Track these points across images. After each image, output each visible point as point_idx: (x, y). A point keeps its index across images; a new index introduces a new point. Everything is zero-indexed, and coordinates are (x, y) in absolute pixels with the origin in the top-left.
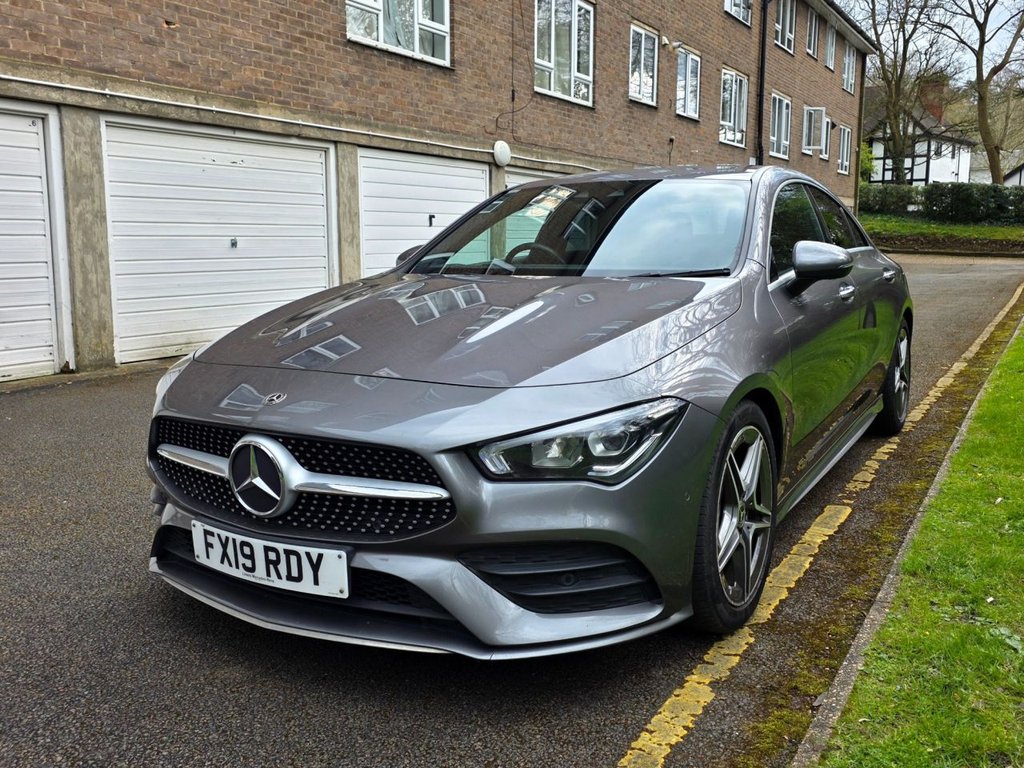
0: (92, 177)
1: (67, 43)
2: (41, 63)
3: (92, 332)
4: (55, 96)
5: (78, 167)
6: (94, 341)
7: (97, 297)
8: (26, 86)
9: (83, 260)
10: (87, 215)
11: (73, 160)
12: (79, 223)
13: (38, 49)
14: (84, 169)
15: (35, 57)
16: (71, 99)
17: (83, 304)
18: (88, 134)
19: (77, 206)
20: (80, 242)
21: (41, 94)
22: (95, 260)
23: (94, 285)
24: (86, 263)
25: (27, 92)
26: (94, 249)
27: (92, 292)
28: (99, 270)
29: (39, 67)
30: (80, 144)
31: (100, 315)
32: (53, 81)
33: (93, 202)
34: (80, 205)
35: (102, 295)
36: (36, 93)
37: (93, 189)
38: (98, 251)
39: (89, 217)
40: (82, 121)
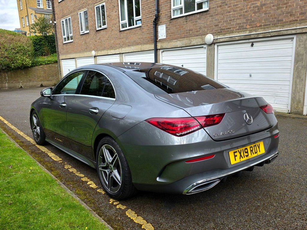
0: (303, 55)
1: (301, 14)
2: (291, 22)
3: (296, 103)
4: (293, 32)
5: (299, 52)
6: (296, 106)
7: (299, 92)
8: (285, 31)
9: (296, 81)
10: (299, 67)
11: (297, 50)
12: (296, 70)
13: (292, 18)
14: (301, 53)
15: (290, 21)
16: (298, 31)
17: (294, 94)
18: (304, 41)
19: (297, 64)
20: (296, 75)
21: (289, 32)
22: (300, 81)
23: (299, 89)
24: (297, 82)
25: (285, 33)
26: (300, 78)
27: (297, 91)
28: (301, 84)
29: (290, 24)
30: (301, 45)
31: (299, 98)
32: (294, 27)
33: (302, 63)
34: (298, 64)
35: (301, 92)
36: (288, 32)
37: (303, 59)
38: (301, 78)
39: (300, 67)
40: (303, 37)
